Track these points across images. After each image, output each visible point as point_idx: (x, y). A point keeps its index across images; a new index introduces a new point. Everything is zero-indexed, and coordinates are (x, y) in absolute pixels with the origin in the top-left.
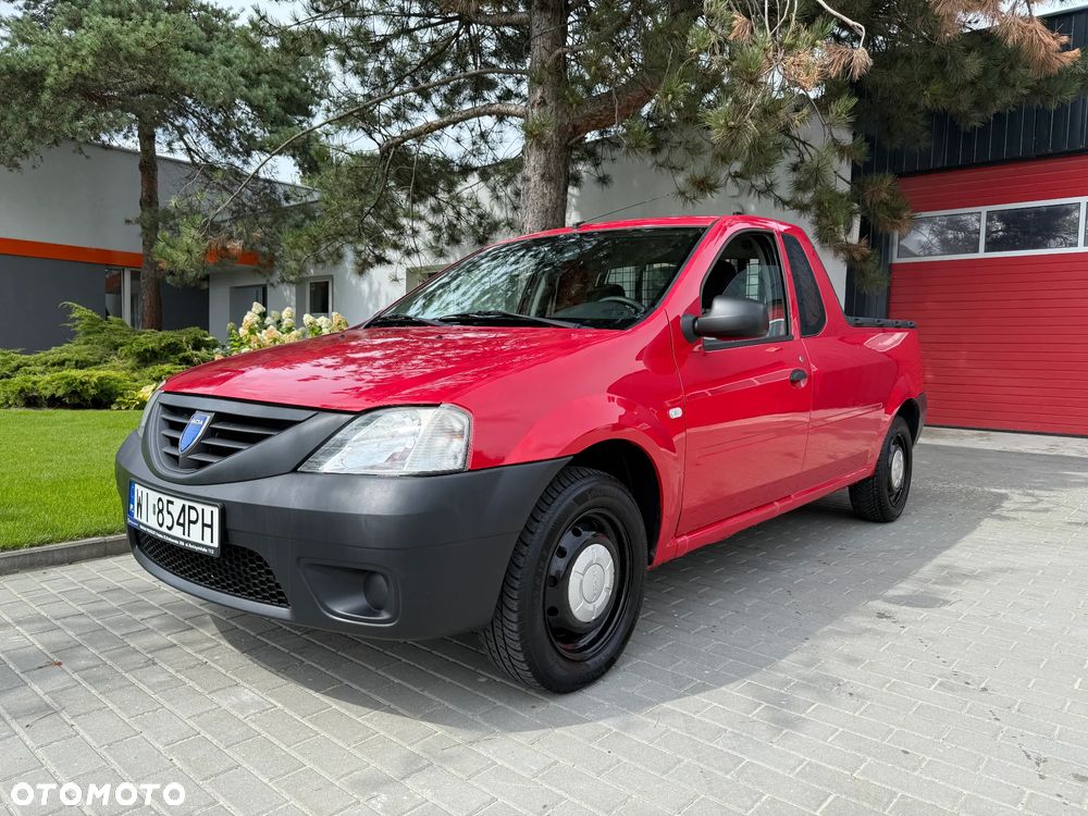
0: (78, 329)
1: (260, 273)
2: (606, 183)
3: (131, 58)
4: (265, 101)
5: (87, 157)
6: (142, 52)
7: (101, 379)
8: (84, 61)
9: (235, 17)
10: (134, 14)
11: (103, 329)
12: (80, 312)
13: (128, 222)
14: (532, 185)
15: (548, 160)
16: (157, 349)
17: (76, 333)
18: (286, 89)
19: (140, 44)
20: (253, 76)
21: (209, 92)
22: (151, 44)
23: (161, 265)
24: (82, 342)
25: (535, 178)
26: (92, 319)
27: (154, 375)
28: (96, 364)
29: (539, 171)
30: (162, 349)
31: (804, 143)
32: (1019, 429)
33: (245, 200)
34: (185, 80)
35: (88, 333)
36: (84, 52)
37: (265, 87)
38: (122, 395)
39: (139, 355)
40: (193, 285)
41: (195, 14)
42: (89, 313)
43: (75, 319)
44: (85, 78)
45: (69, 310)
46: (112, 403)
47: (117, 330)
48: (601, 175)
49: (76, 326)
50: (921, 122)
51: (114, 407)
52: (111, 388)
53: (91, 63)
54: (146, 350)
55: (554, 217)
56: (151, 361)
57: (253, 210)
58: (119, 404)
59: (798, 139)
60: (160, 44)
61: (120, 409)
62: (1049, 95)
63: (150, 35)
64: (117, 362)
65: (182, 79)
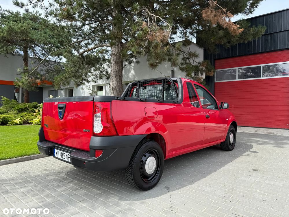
0: (3, 103)
1: (52, 87)
2: (138, 63)
3: (16, 32)
4: (55, 42)
5: (8, 58)
6: (19, 31)
7: (3, 117)
8: (4, 33)
9: (50, 21)
10: (18, 21)
11: (10, 103)
12: (4, 98)
13: (17, 74)
14: (113, 65)
15: (117, 58)
16: (23, 108)
17: (2, 104)
18: (61, 39)
19: (19, 29)
20: (52, 36)
21: (40, 40)
22: (22, 29)
23: (16, 86)
24: (4, 107)
25: (114, 63)
26: (7, 100)
27: (21, 115)
28: (6, 113)
29: (115, 61)
30: (25, 108)
31: (185, 53)
32: (249, 126)
33: (50, 68)
34: (34, 37)
35: (6, 104)
36: (4, 31)
37: (55, 39)
38: (10, 121)
39: (18, 110)
40: (34, 91)
41: (39, 20)
42: (7, 99)
43: (2, 100)
44: (5, 38)
45: (1, 98)
46: (7, 124)
47: (14, 103)
48: (137, 61)
49: (3, 102)
50: (213, 47)
51: (7, 125)
52: (7, 120)
53: (6, 34)
54: (20, 109)
55: (119, 73)
56: (21, 112)
57: (52, 71)
58: (9, 124)
59: (183, 52)
60: (25, 28)
61: (9, 125)
62: (245, 39)
63: (22, 26)
64: (12, 112)
65: (33, 37)
